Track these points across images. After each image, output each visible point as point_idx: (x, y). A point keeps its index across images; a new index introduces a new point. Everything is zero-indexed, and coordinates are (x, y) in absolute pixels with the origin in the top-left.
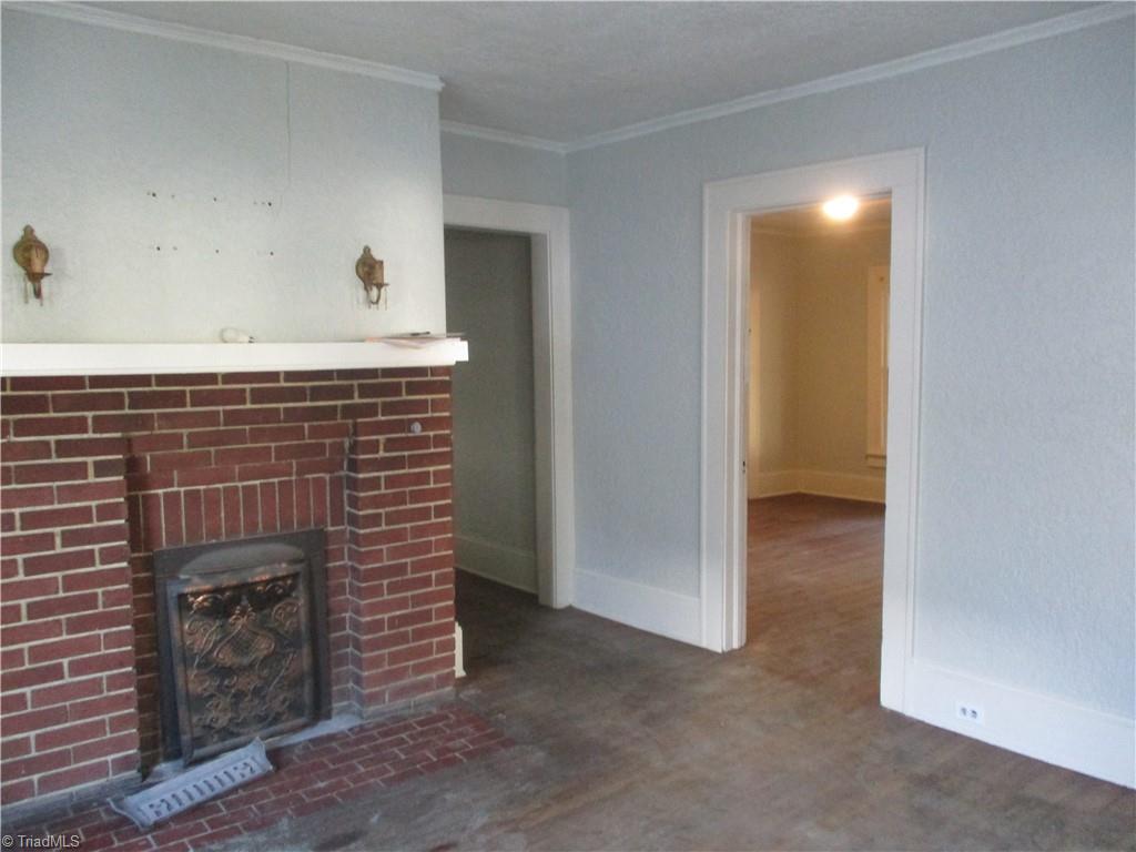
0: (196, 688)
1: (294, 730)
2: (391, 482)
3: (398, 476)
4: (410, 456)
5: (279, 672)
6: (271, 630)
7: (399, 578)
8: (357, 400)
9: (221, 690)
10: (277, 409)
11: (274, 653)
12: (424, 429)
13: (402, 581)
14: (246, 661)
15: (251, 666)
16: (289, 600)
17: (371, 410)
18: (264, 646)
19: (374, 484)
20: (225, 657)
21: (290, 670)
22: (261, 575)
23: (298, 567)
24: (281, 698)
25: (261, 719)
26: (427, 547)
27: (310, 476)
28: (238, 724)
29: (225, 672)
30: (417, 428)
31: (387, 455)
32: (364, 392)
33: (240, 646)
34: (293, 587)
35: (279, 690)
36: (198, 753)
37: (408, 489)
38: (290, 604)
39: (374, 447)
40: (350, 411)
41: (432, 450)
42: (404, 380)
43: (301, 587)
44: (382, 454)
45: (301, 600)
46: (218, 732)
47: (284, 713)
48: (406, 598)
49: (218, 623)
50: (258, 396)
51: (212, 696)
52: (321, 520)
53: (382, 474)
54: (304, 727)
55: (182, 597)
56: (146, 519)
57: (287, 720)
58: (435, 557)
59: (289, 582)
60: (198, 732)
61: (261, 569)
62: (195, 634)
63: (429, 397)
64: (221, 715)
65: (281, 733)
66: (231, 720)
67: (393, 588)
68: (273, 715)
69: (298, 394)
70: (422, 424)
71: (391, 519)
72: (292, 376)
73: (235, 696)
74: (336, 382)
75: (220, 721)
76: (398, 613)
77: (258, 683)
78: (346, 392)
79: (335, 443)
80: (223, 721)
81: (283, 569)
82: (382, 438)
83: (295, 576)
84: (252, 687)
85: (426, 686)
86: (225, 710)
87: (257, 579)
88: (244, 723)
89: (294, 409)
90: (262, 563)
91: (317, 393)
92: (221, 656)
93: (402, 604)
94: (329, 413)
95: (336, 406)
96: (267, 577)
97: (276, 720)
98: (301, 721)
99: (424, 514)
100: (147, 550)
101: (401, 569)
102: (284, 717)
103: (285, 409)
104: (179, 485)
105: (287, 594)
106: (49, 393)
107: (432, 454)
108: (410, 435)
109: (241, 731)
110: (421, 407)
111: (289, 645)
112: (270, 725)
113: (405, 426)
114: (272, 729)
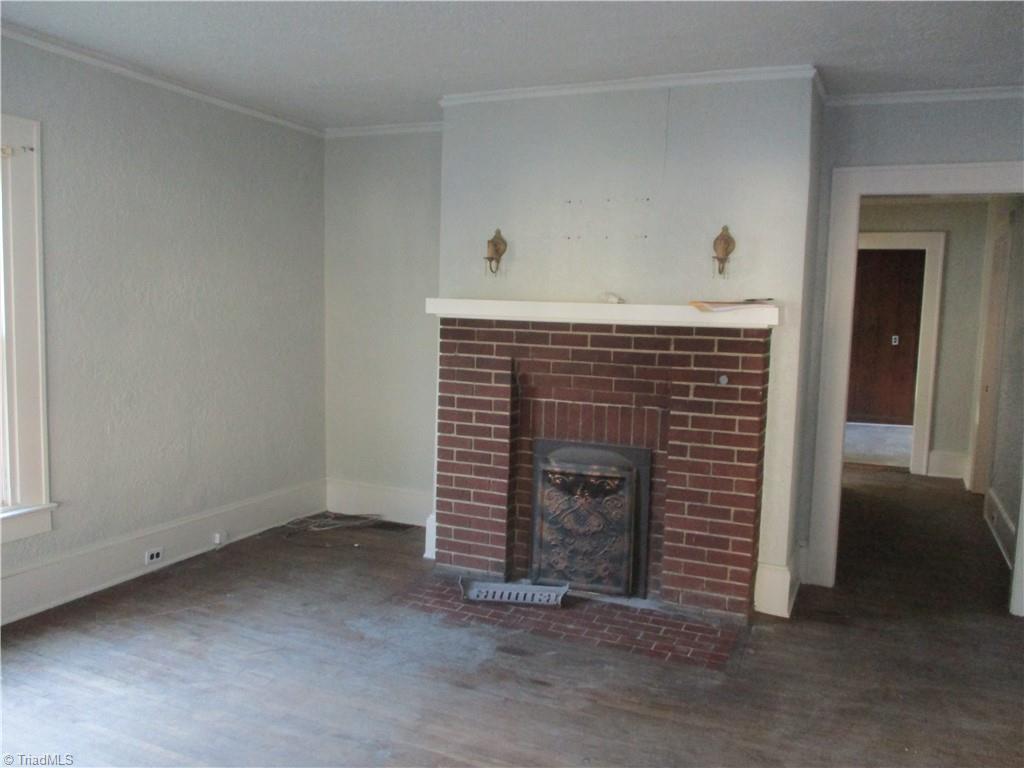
0: (547, 537)
1: (610, 594)
2: (697, 422)
3: (705, 418)
4: (717, 404)
5: (605, 547)
6: (601, 514)
7: (699, 504)
8: (672, 351)
9: (563, 544)
10: (609, 352)
11: (602, 531)
12: (729, 382)
13: (701, 507)
14: (581, 530)
15: (584, 534)
16: (614, 496)
17: (684, 360)
18: (594, 523)
19: (683, 421)
20: (569, 522)
21: (613, 549)
22: (594, 471)
23: (625, 474)
24: (604, 565)
25: (588, 576)
26: (728, 485)
27: (646, 407)
28: (570, 572)
29: (567, 532)
30: (724, 381)
31: (696, 399)
32: (679, 345)
33: (580, 518)
34: (619, 487)
35: (603, 560)
36: (542, 579)
37: (713, 431)
38: (616, 499)
39: (685, 391)
40: (665, 359)
41: (740, 402)
42: (717, 338)
43: (627, 489)
44: (691, 398)
45: (626, 497)
46: (557, 572)
47: (604, 578)
48: (705, 523)
49: (566, 498)
50: (596, 341)
51: (555, 546)
52: (652, 444)
53: (691, 414)
54: (619, 595)
55: (545, 473)
56: (534, 417)
57: (607, 584)
58: (735, 496)
59: (616, 482)
60: (544, 566)
61: (595, 467)
62: (550, 500)
63: (741, 355)
64: (560, 561)
65: (601, 592)
66: (566, 567)
67: (692, 510)
68: (596, 576)
69: (625, 343)
70: (728, 377)
71: (695, 453)
72: (621, 328)
73: (571, 552)
74: (656, 336)
75: (559, 565)
76: (697, 533)
77: (590, 549)
78: (665, 345)
79: (661, 384)
80: (562, 566)
81: (612, 471)
82: (692, 385)
83: (622, 479)
84: (584, 550)
85: (718, 604)
86: (563, 558)
87: (590, 473)
88: (575, 573)
89: (622, 353)
90: (596, 463)
91: (639, 343)
92: (566, 520)
93: (701, 526)
94: (649, 359)
95: (655, 355)
96: (598, 474)
97: (599, 580)
98: (619, 589)
99: (728, 455)
100: (532, 437)
101: (702, 497)
102: (605, 581)
103: (615, 353)
104: (555, 398)
105: (613, 491)
106: (476, 329)
107: (740, 405)
108: (719, 385)
109: (573, 578)
110: (733, 362)
111: (614, 530)
112: (592, 582)
113: (714, 377)
114: (595, 586)
